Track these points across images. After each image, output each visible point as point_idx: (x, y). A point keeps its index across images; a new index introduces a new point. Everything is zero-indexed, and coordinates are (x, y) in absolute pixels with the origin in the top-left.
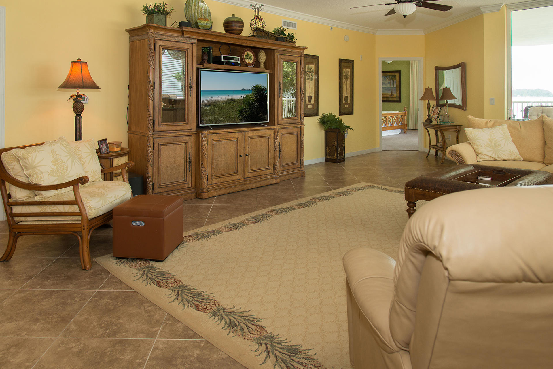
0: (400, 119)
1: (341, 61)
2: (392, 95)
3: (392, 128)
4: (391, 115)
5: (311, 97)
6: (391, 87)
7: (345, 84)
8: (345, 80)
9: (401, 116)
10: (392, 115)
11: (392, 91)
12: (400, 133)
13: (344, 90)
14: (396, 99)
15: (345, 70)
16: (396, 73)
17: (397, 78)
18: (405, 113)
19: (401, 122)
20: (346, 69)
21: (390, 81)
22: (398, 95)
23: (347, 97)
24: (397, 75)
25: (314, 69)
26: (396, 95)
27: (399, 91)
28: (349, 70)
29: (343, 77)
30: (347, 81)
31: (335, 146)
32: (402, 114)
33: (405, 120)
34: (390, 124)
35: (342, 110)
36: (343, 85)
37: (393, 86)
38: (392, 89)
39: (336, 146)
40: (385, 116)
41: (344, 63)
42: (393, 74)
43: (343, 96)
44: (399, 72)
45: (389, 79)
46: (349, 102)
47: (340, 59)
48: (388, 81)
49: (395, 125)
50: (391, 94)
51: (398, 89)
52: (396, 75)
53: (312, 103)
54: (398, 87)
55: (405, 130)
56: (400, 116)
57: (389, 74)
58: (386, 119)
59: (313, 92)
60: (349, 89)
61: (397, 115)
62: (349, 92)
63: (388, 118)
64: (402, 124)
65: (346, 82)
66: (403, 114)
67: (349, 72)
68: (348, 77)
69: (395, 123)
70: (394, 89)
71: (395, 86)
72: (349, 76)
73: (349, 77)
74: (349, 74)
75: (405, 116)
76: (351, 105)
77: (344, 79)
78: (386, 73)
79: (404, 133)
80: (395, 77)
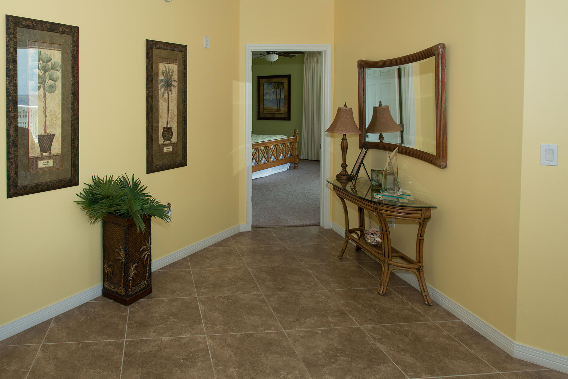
0: (288, 147)
1: (151, 45)
2: (279, 110)
3: (278, 163)
4: (274, 144)
5: (52, 137)
6: (277, 99)
7: (165, 99)
8: (163, 90)
9: (291, 143)
10: (276, 144)
11: (279, 104)
12: (288, 168)
13: (160, 114)
14: (283, 116)
15: (162, 67)
16: (284, 79)
17: (286, 86)
18: (296, 138)
19: (291, 153)
20: (167, 65)
21: (276, 90)
22: (286, 110)
23: (170, 128)
24: (286, 81)
25: (60, 61)
26: (283, 109)
27: (288, 105)
28: (174, 67)
29: (158, 84)
30: (170, 93)
31: (121, 262)
32: (291, 141)
33: (296, 149)
34: (273, 157)
35: (155, 161)
36: (158, 102)
37: (280, 98)
38: (278, 101)
39: (124, 261)
40: (265, 145)
41: (159, 50)
42: (280, 80)
43: (158, 127)
44: (289, 77)
45: (274, 88)
46: (174, 139)
47: (148, 41)
48: (273, 90)
49: (281, 158)
50: (277, 108)
51: (287, 101)
52: (283, 81)
53: (52, 153)
54: (287, 98)
55: (296, 164)
56: (288, 144)
57: (274, 80)
58: (267, 150)
59: (59, 122)
60: (176, 110)
61: (283, 143)
62: (176, 118)
63: (270, 148)
64: (291, 155)
65: (166, 96)
66: (293, 141)
67: (176, 72)
68: (173, 84)
69: (282, 155)
70: (281, 101)
71: (282, 97)
72: (174, 81)
73: (175, 84)
74: (175, 77)
75: (295, 142)
76: (180, 147)
77: (162, 87)
78: (271, 79)
79: (294, 169)
80: (282, 84)
